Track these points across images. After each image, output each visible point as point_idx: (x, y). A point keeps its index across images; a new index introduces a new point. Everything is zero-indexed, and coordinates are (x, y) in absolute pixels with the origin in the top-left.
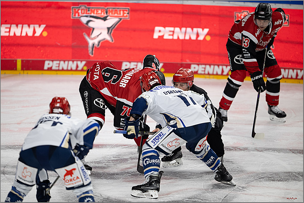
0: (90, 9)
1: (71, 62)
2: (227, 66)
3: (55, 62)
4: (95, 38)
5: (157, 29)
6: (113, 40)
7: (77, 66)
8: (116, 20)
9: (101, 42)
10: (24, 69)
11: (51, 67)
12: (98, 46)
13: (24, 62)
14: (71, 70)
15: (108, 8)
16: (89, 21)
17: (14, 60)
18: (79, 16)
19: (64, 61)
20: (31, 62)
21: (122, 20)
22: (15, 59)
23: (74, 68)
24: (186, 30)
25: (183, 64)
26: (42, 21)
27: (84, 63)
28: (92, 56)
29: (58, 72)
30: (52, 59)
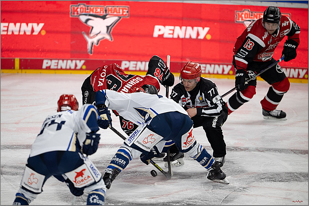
0: (89, 7)
1: (69, 61)
2: (227, 65)
3: (53, 61)
4: (94, 37)
5: (157, 27)
6: (113, 39)
7: (76, 66)
8: (116, 18)
9: (100, 41)
10: (23, 68)
11: (50, 67)
12: (97, 44)
13: (22, 61)
14: (70, 69)
15: (107, 7)
16: (88, 20)
17: (12, 59)
18: (78, 15)
19: (63, 60)
20: (29, 61)
21: (122, 18)
22: (14, 58)
23: (73, 67)
24: (186, 29)
25: (183, 63)
26: (40, 19)
27: (83, 62)
28: (92, 55)
29: (57, 71)
30: (51, 58)
